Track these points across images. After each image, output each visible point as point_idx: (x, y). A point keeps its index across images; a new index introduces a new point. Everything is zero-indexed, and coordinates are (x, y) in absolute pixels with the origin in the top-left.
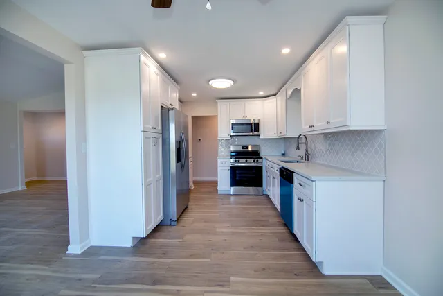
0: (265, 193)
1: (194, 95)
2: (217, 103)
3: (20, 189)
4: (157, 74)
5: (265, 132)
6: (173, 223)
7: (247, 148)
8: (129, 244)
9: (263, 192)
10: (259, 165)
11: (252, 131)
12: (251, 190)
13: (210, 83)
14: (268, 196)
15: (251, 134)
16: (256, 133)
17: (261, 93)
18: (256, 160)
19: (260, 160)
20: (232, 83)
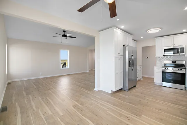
1: (142, 37)
2: (155, 39)
3: (88, 71)
4: (121, 34)
6: (127, 90)
7: (175, 62)
8: (110, 92)
9: (185, 88)
10: (183, 72)
13: (147, 31)
15: (178, 54)
16: (181, 54)
18: (180, 69)
19: (183, 69)
20: (160, 29)
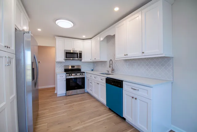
0: (86, 91)
1: (39, 30)
2: (55, 39)
5: (85, 58)
7: (74, 67)
9: (85, 91)
10: (83, 76)
11: (78, 58)
12: (79, 91)
13: (57, 22)
14: (88, 93)
16: (80, 59)
17: (84, 37)
18: (81, 74)
19: (83, 74)
20: (72, 24)
